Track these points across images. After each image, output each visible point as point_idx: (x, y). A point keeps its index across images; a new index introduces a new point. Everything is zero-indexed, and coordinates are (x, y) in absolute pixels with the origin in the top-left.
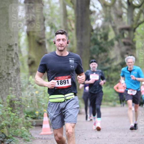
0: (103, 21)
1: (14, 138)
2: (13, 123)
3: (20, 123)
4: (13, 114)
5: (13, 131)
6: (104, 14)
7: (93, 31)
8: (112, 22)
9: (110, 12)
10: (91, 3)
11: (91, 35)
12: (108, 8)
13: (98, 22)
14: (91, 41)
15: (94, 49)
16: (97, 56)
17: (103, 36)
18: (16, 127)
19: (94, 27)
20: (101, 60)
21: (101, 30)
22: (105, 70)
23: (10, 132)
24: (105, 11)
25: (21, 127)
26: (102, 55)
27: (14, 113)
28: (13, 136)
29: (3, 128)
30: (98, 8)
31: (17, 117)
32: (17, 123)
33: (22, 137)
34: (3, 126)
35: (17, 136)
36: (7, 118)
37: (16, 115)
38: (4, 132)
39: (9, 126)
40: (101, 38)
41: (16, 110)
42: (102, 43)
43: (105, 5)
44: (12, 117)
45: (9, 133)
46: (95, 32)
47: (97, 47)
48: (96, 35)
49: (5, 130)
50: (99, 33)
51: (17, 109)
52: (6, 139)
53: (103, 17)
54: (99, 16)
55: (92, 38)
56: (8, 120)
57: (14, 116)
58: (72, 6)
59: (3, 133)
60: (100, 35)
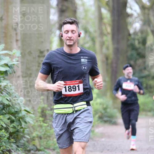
0: (141, 25)
1: (46, 150)
2: (45, 134)
3: (52, 134)
4: (45, 125)
5: (45, 143)
6: (142, 17)
7: (130, 35)
8: (151, 26)
9: (148, 14)
10: (128, 5)
11: (128, 40)
12: (146, 11)
13: (136, 26)
14: (128, 46)
15: (132, 55)
16: (135, 61)
17: (141, 40)
18: (48, 138)
19: (132, 31)
20: (139, 66)
21: (139, 34)
22: (143, 77)
23: (42, 144)
24: (144, 14)
25: (53, 139)
26: (140, 61)
27: (46, 123)
28: (45, 148)
29: (34, 140)
30: (135, 11)
31: (49, 128)
32: (49, 134)
33: (54, 150)
34: (34, 137)
35: (48, 149)
36: (38, 129)
37: (48, 126)
38: (36, 144)
39: (41, 138)
40: (139, 43)
41: (48, 121)
42: (140, 48)
43: (143, 7)
44: (44, 128)
45: (40, 145)
46: (132, 36)
47: (134, 53)
48: (134, 39)
49: (37, 142)
50: (137, 37)
51: (49, 119)
52: (37, 152)
53: (141, 20)
54: (137, 20)
55: (129, 43)
56: (39, 131)
57: (45, 127)
58: (107, 8)
59: (34, 145)
60: (138, 40)
